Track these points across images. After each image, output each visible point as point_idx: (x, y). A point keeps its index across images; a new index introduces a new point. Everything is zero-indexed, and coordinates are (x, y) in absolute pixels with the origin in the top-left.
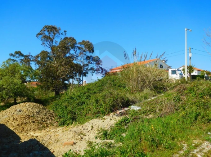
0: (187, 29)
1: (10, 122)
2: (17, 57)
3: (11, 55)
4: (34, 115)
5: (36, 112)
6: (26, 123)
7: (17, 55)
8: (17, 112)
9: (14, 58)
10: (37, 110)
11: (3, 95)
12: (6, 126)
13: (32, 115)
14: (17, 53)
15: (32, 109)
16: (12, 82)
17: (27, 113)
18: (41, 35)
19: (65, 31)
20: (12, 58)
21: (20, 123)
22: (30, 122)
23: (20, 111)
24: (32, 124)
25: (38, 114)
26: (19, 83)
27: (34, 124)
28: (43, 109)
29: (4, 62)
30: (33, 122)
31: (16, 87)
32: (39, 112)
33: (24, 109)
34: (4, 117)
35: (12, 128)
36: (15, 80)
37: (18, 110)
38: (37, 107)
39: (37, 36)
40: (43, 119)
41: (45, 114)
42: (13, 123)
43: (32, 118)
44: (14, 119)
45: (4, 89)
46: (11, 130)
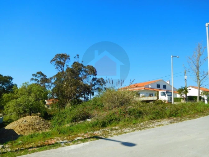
0: (173, 56)
1: (17, 128)
2: (38, 77)
3: (34, 75)
4: (34, 125)
5: (37, 123)
6: (27, 130)
7: (39, 75)
8: (23, 122)
9: (37, 78)
10: (37, 121)
11: (20, 110)
12: (14, 131)
13: (33, 124)
14: (38, 73)
15: (34, 120)
16: (28, 100)
17: (30, 123)
18: (54, 61)
19: (78, 55)
20: (34, 78)
21: (23, 129)
22: (30, 128)
23: (25, 121)
24: (31, 130)
25: (38, 124)
26: (32, 101)
27: (33, 130)
28: (43, 121)
29: (23, 84)
30: (33, 129)
31: (30, 103)
32: (39, 123)
33: (28, 120)
34: (15, 126)
35: (17, 132)
36: (30, 98)
37: (24, 121)
38: (38, 119)
39: (51, 62)
40: (40, 127)
41: (44, 124)
42: (19, 129)
43: (32, 126)
44: (20, 126)
45: (21, 105)
46: (16, 133)
